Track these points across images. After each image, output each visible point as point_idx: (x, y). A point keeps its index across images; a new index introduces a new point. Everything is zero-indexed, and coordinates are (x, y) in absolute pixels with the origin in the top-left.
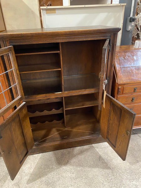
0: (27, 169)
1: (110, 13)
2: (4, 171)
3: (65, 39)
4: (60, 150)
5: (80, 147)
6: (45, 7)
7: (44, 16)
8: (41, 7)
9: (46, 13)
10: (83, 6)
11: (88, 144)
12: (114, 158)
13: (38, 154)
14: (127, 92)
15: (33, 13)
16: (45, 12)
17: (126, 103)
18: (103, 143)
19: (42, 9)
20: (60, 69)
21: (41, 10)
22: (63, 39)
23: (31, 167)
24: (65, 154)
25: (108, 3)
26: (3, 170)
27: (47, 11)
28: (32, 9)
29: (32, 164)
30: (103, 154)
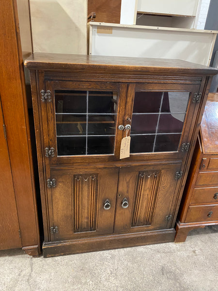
0: (43, 282)
1: (194, 43)
2: (4, 284)
3: (132, 78)
4: (99, 252)
5: (130, 248)
6: (97, 23)
7: (94, 36)
8: (91, 23)
9: (98, 33)
10: (156, 28)
11: (144, 244)
12: (185, 272)
13: (62, 255)
14: (214, 167)
15: (77, 29)
16: (96, 30)
17: (210, 183)
18: (168, 243)
19: (92, 25)
20: (113, 122)
21: (91, 28)
22: (130, 78)
23: (51, 279)
24: (107, 259)
25: (192, 27)
26: (3, 282)
27: (99, 30)
28: (77, 24)
29: (52, 274)
30: (168, 263)
